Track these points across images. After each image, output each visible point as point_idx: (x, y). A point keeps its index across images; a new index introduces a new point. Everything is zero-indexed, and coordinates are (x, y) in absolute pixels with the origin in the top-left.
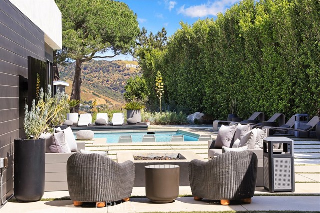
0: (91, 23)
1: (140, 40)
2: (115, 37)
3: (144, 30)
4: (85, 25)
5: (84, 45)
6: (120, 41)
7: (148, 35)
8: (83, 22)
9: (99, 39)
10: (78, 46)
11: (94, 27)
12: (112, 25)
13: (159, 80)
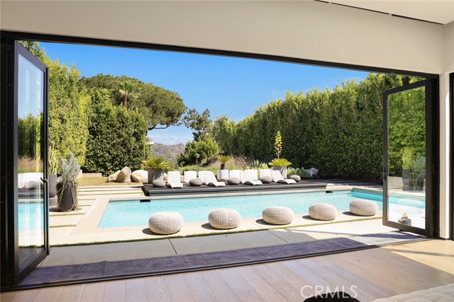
1: (191, 116)
2: (174, 113)
7: (196, 113)
13: (278, 139)
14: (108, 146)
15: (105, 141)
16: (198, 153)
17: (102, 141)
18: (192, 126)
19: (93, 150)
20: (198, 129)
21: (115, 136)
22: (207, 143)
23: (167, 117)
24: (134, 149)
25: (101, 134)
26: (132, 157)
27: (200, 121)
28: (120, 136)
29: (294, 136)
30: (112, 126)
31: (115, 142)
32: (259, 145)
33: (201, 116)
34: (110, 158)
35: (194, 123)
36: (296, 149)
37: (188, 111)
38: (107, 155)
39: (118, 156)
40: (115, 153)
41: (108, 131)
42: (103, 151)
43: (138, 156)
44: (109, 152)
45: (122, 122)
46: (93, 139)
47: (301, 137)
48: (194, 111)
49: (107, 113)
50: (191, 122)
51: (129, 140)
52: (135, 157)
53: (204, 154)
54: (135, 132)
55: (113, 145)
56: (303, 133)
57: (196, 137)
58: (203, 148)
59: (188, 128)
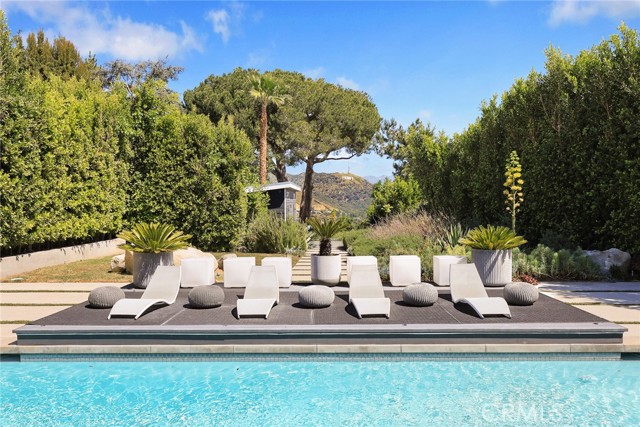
0: (327, 114)
1: (388, 135)
2: (356, 130)
3: (393, 121)
4: (319, 116)
5: (318, 141)
6: (362, 136)
7: (397, 127)
8: (317, 112)
9: (337, 132)
10: (311, 141)
11: (330, 118)
12: (352, 115)
13: (514, 172)
14: (170, 193)
15: (163, 182)
17: (157, 183)
18: (389, 152)
19: (142, 200)
20: (400, 157)
21: (182, 173)
23: (342, 137)
24: (219, 199)
25: (154, 170)
26: (215, 213)
28: (190, 173)
29: (568, 164)
30: (174, 153)
31: (181, 184)
32: (489, 187)
33: (407, 133)
34: (174, 215)
35: (392, 147)
36: (573, 196)
37: (383, 126)
38: (169, 210)
39: (188, 212)
40: (183, 207)
41: (168, 162)
42: (159, 203)
43: (228, 212)
44: (171, 204)
45: (195, 145)
46: (142, 180)
47: (584, 166)
48: (393, 125)
49: (166, 127)
50: (386, 144)
51: (210, 180)
52: (222, 214)
54: (222, 164)
55: (179, 192)
56: (590, 156)
57: (399, 172)
58: (400, 195)
59: (382, 156)
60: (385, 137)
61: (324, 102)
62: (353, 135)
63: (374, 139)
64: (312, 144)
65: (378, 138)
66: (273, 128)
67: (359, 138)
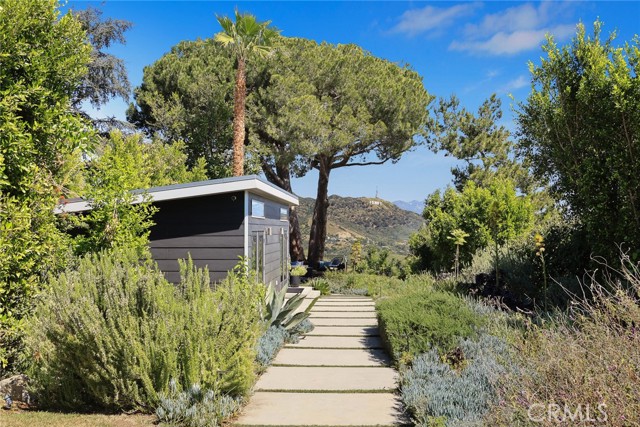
0: (349, 85)
1: (446, 119)
2: (395, 111)
3: (452, 99)
6: (404, 121)
7: (459, 109)
9: (365, 115)
11: (354, 93)
12: (387, 88)
16: (464, 227)
18: (448, 147)
20: (465, 154)
22: (493, 192)
23: (373, 121)
27: (472, 133)
33: (477, 116)
35: (452, 139)
48: (453, 104)
50: (444, 135)
53: (484, 231)
57: (461, 179)
58: (481, 211)
59: (436, 152)
60: (442, 123)
61: (344, 69)
62: (391, 120)
63: (422, 126)
64: (324, 132)
65: (429, 125)
66: (264, 109)
67: (400, 126)
